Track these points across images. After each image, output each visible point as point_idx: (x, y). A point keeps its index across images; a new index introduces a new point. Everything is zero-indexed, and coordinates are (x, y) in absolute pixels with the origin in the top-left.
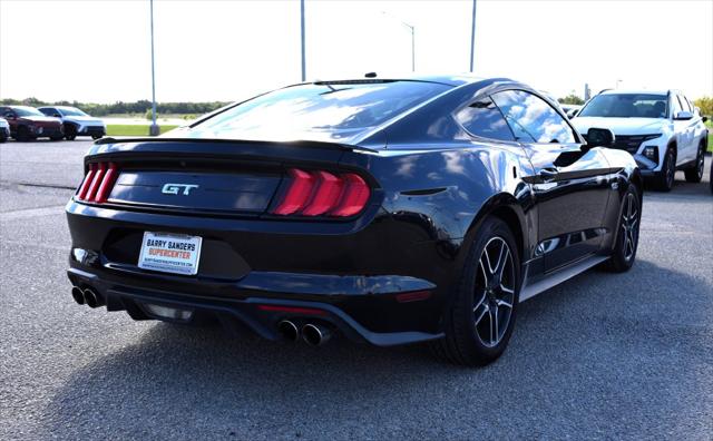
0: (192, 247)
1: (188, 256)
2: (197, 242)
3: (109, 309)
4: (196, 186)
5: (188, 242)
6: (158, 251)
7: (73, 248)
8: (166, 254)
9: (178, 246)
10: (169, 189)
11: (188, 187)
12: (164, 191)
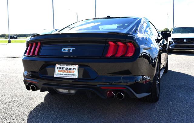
0: (75, 69)
1: (74, 72)
2: (76, 67)
3: (41, 91)
4: (74, 49)
5: (73, 67)
6: (62, 71)
7: (24, 71)
8: (65, 71)
9: (69, 69)
10: (64, 50)
11: (71, 49)
12: (62, 51)
